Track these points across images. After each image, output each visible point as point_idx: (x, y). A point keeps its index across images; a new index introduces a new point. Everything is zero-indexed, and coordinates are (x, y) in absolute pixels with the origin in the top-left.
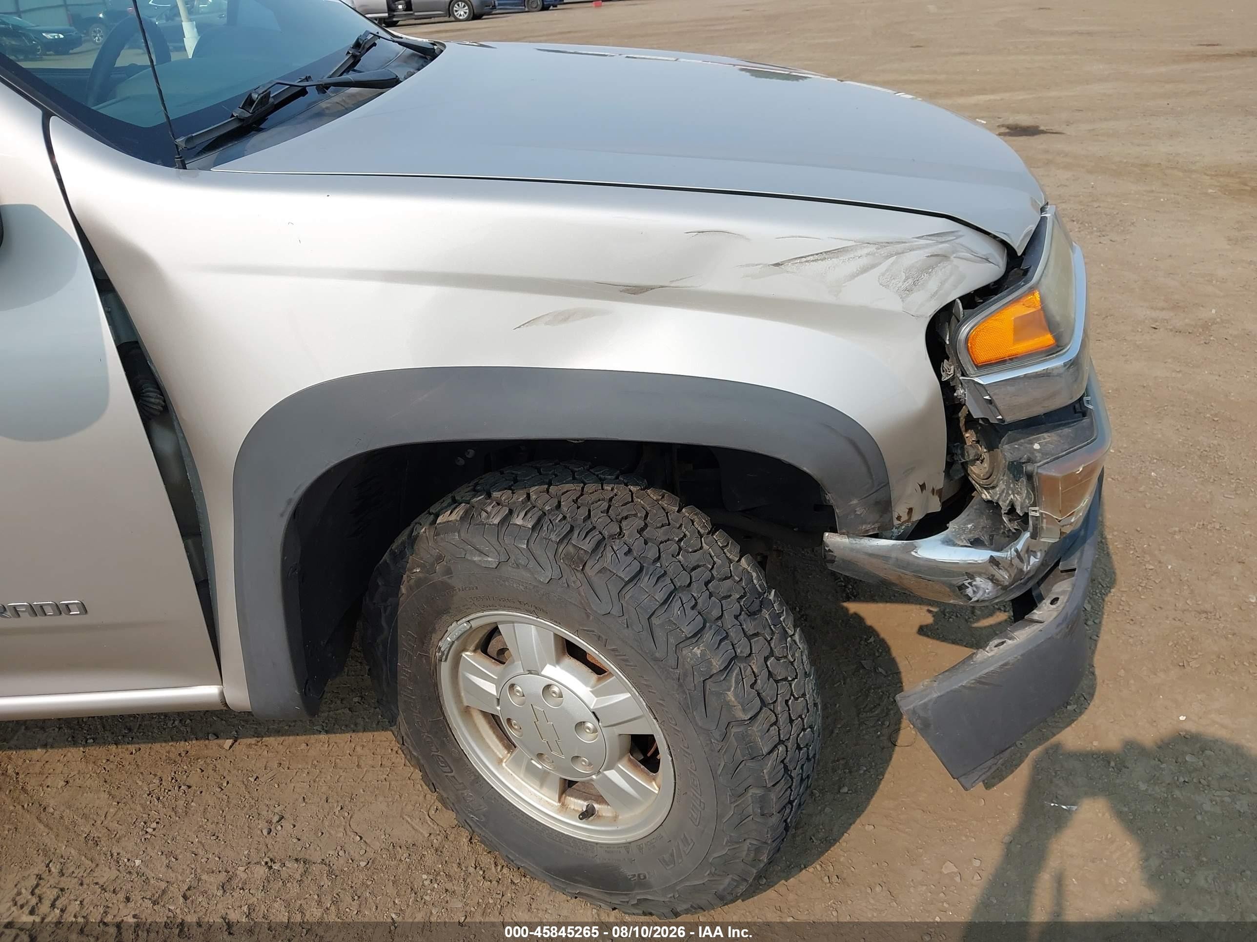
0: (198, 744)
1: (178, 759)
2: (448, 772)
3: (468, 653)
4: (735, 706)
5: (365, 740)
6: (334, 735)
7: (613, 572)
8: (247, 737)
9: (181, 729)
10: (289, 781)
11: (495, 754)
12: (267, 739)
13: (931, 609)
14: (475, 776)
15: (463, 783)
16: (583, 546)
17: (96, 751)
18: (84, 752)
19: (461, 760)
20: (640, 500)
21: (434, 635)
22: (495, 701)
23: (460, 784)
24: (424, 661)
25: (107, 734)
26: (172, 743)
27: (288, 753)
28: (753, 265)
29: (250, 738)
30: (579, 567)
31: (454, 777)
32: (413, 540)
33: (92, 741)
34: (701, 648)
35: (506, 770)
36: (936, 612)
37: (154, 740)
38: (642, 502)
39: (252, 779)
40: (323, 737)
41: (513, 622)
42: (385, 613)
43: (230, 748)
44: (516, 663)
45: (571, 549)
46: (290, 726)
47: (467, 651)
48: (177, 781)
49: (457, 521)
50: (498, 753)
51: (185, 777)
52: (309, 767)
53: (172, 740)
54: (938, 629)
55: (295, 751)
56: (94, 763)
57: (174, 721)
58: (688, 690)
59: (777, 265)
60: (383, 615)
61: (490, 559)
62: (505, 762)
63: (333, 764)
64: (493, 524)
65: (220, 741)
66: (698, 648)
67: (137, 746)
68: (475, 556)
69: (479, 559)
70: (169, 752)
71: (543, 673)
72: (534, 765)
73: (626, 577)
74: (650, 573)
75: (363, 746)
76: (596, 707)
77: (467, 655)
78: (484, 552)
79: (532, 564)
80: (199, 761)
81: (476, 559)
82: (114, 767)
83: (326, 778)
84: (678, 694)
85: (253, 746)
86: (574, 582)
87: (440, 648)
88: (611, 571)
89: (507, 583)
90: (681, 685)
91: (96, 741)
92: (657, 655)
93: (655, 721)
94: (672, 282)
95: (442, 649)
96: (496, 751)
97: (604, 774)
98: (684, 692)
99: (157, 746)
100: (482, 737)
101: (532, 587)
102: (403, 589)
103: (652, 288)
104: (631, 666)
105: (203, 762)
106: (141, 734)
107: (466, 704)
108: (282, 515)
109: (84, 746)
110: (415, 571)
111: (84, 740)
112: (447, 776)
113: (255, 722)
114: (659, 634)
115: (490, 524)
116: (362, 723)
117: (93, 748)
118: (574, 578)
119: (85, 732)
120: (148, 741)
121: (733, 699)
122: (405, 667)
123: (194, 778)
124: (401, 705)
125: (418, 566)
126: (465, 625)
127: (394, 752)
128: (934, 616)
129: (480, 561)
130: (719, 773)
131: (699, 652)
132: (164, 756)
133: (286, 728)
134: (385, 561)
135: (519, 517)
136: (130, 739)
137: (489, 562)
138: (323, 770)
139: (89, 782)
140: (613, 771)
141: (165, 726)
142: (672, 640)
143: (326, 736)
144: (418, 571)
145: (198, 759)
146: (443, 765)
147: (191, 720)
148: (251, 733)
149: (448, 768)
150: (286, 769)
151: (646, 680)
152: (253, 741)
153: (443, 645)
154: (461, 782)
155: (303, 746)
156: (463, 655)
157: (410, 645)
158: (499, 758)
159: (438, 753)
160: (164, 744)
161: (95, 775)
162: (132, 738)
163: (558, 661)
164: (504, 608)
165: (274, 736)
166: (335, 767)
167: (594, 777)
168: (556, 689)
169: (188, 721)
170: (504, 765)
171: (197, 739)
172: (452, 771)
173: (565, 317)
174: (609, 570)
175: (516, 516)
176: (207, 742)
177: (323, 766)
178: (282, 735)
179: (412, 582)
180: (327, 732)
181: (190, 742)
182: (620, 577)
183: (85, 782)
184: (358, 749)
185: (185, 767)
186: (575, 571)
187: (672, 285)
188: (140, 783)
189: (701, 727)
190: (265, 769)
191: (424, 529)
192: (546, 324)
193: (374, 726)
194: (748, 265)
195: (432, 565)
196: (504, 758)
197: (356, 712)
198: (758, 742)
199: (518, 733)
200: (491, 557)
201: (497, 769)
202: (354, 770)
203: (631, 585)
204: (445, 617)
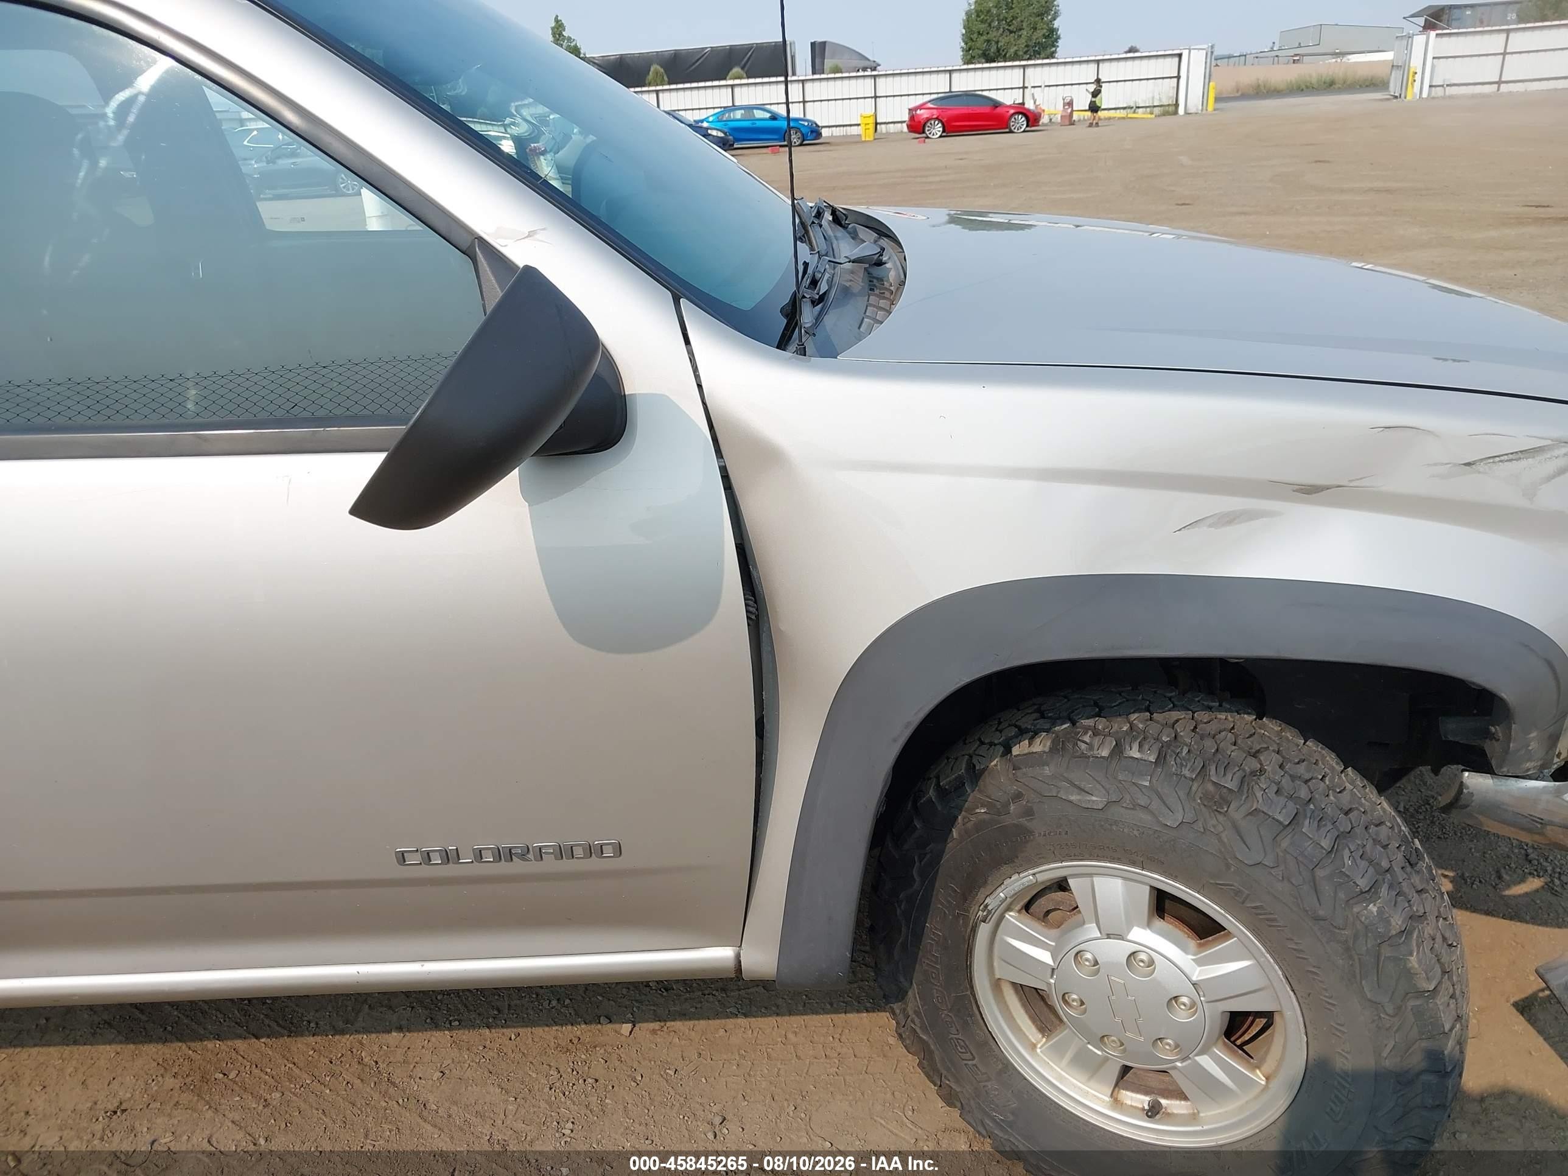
0: (589, 1028)
1: (570, 1046)
2: (970, 1060)
3: (1011, 913)
4: (1417, 974)
5: (795, 1026)
6: (754, 1019)
7: (1268, 815)
8: (647, 1021)
9: (562, 1010)
10: (717, 1074)
11: (1029, 1040)
12: (673, 1023)
13: (1446, 873)
14: (1003, 1064)
15: (986, 1073)
16: (1226, 783)
17: (465, 1035)
18: (452, 1037)
19: (987, 1044)
20: (1263, 731)
21: (982, 890)
22: (1050, 971)
23: (983, 1074)
24: (961, 922)
25: (473, 1015)
26: (557, 1028)
27: (705, 1040)
28: (1443, 464)
29: (652, 1022)
30: (1223, 808)
31: (975, 1065)
32: (975, 775)
33: (457, 1023)
34: (1378, 905)
35: (1042, 1058)
36: (1453, 877)
37: (533, 1024)
38: (1266, 733)
39: (671, 1072)
40: (742, 1021)
41: (1091, 875)
42: (921, 862)
43: (630, 1034)
44: (1087, 926)
45: (1211, 788)
46: (696, 1008)
47: (1011, 911)
48: (578, 1073)
49: (1044, 752)
50: (1030, 1037)
51: (587, 1068)
52: (738, 1059)
53: (556, 1024)
54: (1461, 897)
55: (712, 1039)
56: (468, 1050)
57: (550, 1001)
58: (1358, 954)
59: (1468, 464)
60: (917, 864)
61: (1094, 798)
62: (1040, 1048)
63: (765, 1054)
64: (1102, 757)
65: (617, 1026)
66: (1375, 905)
67: (515, 1030)
68: (1072, 795)
69: (1078, 797)
70: (555, 1038)
71: (1130, 937)
72: (1091, 1050)
73: (1285, 820)
74: (1309, 815)
75: (796, 1033)
76: (1200, 978)
77: (1011, 916)
78: (1086, 789)
79: (1156, 804)
80: (598, 1049)
81: (1073, 798)
82: (496, 1056)
83: (761, 1070)
84: (1343, 959)
85: (659, 1032)
86: (1214, 826)
87: (986, 906)
88: (1265, 814)
89: (1114, 828)
90: (1348, 949)
91: (463, 1023)
92: (1321, 913)
93: (1292, 993)
94: (1351, 481)
95: (990, 908)
96: (1028, 1034)
97: (1195, 1061)
98: (1351, 957)
99: (539, 1031)
100: (1012, 1017)
101: (1151, 832)
102: (955, 833)
103: (1328, 488)
104: (1279, 926)
105: (602, 1051)
106: (515, 1016)
107: (998, 976)
108: (895, 740)
109: (449, 1030)
110: (978, 811)
111: (447, 1022)
112: (966, 1064)
113: (651, 1003)
114: (1327, 889)
115: (1097, 757)
116: (784, 1005)
117: (461, 1032)
118: (1214, 822)
119: (445, 1012)
120: (524, 1024)
121: (1416, 966)
122: (934, 928)
123: (598, 1069)
124: (917, 976)
125: (983, 806)
126: (1031, 877)
127: (837, 1040)
128: (1451, 882)
129: (1080, 800)
130: (1385, 1055)
131: (1375, 909)
132: (553, 1044)
133: (693, 1010)
134: (930, 800)
135: (1133, 749)
136: (504, 1022)
137: (1094, 801)
138: (755, 1062)
139: (469, 1073)
140: (1206, 1057)
141: (540, 1007)
142: (1342, 895)
143: (745, 1020)
144: (983, 811)
145: (595, 1047)
146: (964, 1051)
147: (571, 1000)
148: (650, 1016)
149: (969, 1054)
150: (709, 1060)
151: (1296, 943)
152: (656, 1025)
153: (992, 902)
154: (983, 1071)
155: (722, 1032)
156: (1007, 916)
157: (949, 902)
158: (1033, 1043)
159: (959, 1036)
160: (546, 1029)
161: (474, 1064)
162: (505, 1020)
163: (1149, 925)
164: (1098, 858)
165: (681, 1020)
166: (769, 1057)
167: (1179, 1064)
168: (1143, 956)
169: (567, 1001)
170: (1038, 1051)
171: (586, 1023)
172: (974, 1059)
173: (1229, 519)
174: (1263, 812)
175: (1128, 747)
176: (599, 1026)
177: (753, 1056)
178: (690, 1019)
179: (969, 825)
180: (746, 1015)
181: (578, 1027)
182: (1277, 821)
183: (464, 1073)
184: (791, 1036)
185: (583, 1056)
186: (1216, 813)
187: (1351, 485)
188: (534, 1075)
189: (1370, 1000)
190: (683, 1060)
191: (995, 762)
192: (1210, 526)
193: (801, 1008)
194: (1435, 464)
195: (1007, 805)
196: (1039, 1042)
197: (773, 991)
198: (1441, 1017)
199: (1076, 1011)
200: (1097, 797)
201: (1032, 1056)
202: (793, 1062)
203: (1289, 829)
204: (1005, 869)
